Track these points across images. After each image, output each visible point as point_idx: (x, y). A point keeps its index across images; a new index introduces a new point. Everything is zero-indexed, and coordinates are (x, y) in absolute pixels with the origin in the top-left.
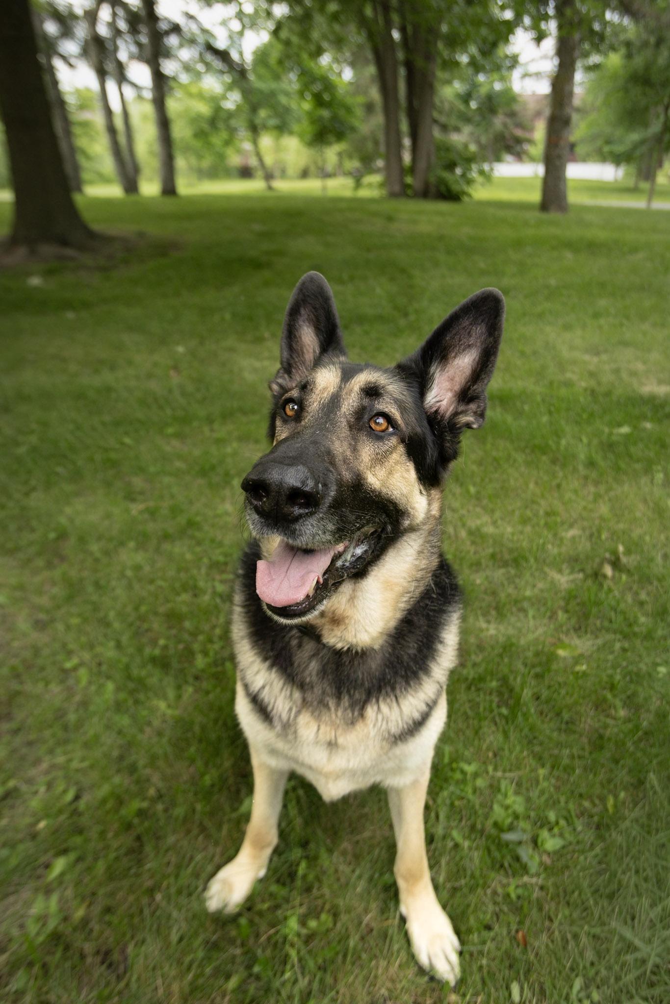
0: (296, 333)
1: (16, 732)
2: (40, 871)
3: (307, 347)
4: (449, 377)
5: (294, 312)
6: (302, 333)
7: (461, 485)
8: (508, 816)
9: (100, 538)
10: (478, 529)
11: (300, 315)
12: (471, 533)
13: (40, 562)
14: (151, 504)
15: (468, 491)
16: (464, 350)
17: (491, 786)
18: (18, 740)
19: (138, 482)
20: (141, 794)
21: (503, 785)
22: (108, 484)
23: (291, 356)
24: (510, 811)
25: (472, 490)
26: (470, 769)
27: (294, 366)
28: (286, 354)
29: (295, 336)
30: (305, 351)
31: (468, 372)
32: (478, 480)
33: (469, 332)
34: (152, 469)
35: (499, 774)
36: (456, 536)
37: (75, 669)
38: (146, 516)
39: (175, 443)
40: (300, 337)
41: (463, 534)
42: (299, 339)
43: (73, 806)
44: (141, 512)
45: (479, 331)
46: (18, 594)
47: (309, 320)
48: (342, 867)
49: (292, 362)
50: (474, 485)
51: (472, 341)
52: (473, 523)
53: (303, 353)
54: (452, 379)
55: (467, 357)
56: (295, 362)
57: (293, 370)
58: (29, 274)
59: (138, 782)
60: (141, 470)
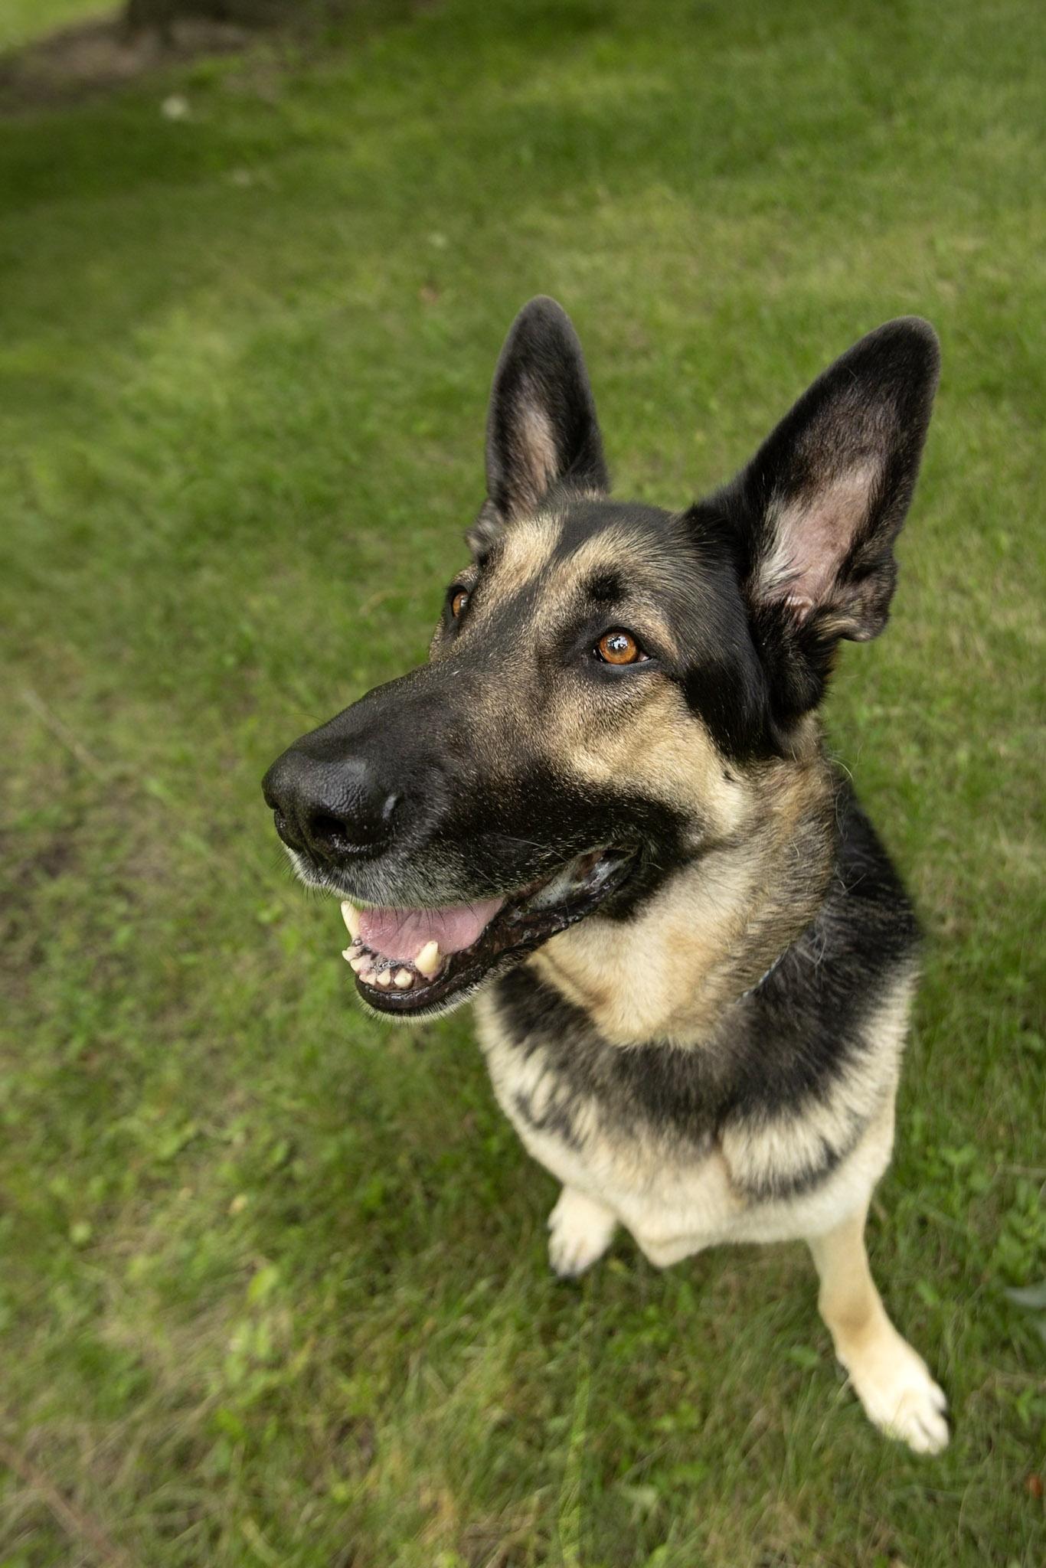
0: (514, 428)
1: (193, 1035)
2: (240, 1277)
3: (539, 453)
4: (825, 519)
5: (507, 385)
6: (526, 424)
7: (983, 530)
8: (1027, 1254)
9: (308, 662)
10: (1011, 635)
11: (521, 388)
12: (993, 641)
13: (213, 714)
14: (391, 592)
15: (995, 544)
16: (851, 461)
17: (999, 1189)
18: (199, 1048)
19: (371, 543)
20: (385, 1163)
21: (1023, 1190)
22: (317, 550)
23: (506, 474)
24: (1032, 1247)
25: (1005, 540)
26: (957, 1158)
27: (514, 495)
28: (496, 473)
29: (513, 433)
30: (534, 460)
31: (862, 507)
32: (1018, 519)
33: (860, 423)
34: (393, 515)
35: (1017, 1169)
36: (965, 649)
37: (278, 921)
38: (385, 616)
39: (434, 452)
40: (523, 435)
41: (980, 645)
42: (520, 439)
43: (286, 1171)
44: (375, 609)
45: (880, 416)
46: (183, 776)
47: (540, 398)
48: (719, 1320)
49: (509, 485)
50: (1010, 530)
51: (867, 438)
52: (1004, 620)
53: (529, 464)
54: (832, 523)
55: (860, 473)
56: (516, 487)
57: (512, 504)
58: (165, 93)
59: (381, 1139)
60: (375, 519)
